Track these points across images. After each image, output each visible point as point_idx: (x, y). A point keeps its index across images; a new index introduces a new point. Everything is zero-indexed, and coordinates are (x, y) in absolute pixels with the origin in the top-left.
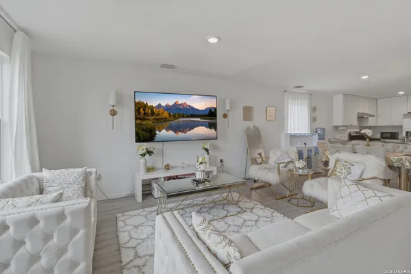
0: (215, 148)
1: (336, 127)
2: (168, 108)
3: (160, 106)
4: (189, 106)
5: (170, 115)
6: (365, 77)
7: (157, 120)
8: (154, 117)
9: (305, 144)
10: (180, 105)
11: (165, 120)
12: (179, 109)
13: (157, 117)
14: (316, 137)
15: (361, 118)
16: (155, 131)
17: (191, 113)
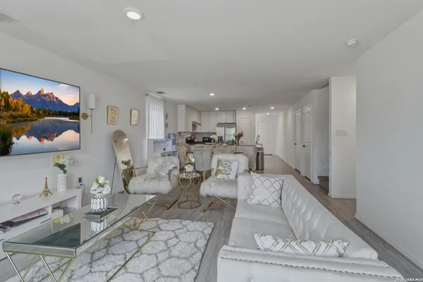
0: (74, 163)
1: (180, 133)
2: (29, 99)
3: (17, 94)
4: (57, 98)
5: (33, 112)
6: (212, 95)
7: (14, 117)
8: (11, 112)
9: (164, 149)
10: (45, 95)
11: (25, 118)
12: (44, 101)
13: (14, 114)
14: (170, 142)
15: (194, 126)
16: (11, 138)
17: (60, 110)
